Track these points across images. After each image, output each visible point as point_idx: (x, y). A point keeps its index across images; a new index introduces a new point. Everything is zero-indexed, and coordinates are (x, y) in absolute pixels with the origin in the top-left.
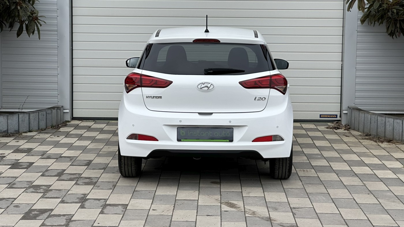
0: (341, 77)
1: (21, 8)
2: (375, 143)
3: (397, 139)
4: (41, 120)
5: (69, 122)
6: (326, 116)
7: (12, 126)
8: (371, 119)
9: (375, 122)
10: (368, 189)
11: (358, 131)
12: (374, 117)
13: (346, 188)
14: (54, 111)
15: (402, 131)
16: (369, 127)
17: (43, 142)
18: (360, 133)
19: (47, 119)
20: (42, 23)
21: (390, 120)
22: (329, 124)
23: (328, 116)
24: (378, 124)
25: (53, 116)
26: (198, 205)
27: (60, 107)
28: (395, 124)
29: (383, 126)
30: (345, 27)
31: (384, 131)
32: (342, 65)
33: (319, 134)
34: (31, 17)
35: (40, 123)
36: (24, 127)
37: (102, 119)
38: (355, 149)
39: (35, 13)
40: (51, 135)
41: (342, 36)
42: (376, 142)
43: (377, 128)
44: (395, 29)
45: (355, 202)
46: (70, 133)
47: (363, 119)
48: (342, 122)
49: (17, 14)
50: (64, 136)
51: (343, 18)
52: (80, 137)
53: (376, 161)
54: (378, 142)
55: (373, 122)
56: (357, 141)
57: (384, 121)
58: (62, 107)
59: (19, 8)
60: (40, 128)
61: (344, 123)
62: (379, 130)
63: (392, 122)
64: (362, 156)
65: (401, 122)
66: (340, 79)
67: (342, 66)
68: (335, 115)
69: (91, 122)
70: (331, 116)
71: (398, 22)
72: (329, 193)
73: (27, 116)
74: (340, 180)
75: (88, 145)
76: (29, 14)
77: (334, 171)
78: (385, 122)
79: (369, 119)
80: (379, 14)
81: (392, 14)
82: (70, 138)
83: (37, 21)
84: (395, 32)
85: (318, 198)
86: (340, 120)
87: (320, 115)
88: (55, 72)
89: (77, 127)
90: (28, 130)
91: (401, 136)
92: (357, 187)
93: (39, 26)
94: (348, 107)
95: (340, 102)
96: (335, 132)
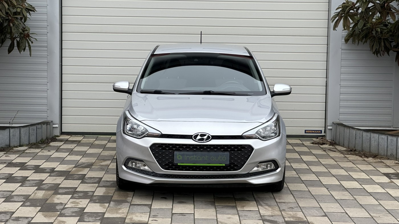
0: (325, 93)
1: (13, 25)
2: (361, 159)
3: (382, 155)
4: (31, 135)
5: (58, 136)
6: (311, 132)
7: (3, 141)
8: (356, 135)
9: (360, 138)
10: (359, 203)
11: (343, 146)
12: (360, 133)
13: (337, 202)
14: (44, 126)
15: (387, 147)
16: (354, 143)
17: (34, 157)
18: (345, 149)
19: (37, 134)
20: (32, 40)
21: (376, 136)
22: (314, 139)
23: (313, 131)
24: (363, 140)
25: (43, 132)
26: (194, 219)
27: (50, 121)
28: (380, 140)
29: (368, 142)
30: (329, 45)
31: (369, 147)
32: (326, 81)
33: (305, 149)
34: (22, 34)
35: (30, 138)
36: (15, 142)
37: (91, 134)
38: (342, 164)
39: (27, 30)
40: (42, 150)
41: (326, 54)
42: (361, 157)
43: (362, 144)
44: (379, 48)
45: (348, 216)
46: (61, 147)
47: (348, 134)
48: (326, 138)
49: (9, 31)
50: (55, 151)
51: (328, 36)
52: (71, 152)
53: (364, 176)
54: (363, 157)
55: (358, 137)
56: (343, 156)
57: (369, 136)
58: (52, 122)
59: (11, 25)
60: (31, 143)
61: (328, 138)
62: (364, 145)
63: (377, 138)
64: (350, 171)
65: (386, 138)
66: (325, 95)
67: (326, 83)
68: (320, 131)
69: (79, 136)
70: (316, 131)
71: (382, 41)
72: (321, 208)
73: (17, 130)
74: (331, 194)
75: (79, 160)
76: (21, 31)
77: (324, 186)
78: (370, 138)
79: (355, 135)
80: (363, 33)
81: (376, 34)
82: (61, 153)
83: (28, 38)
84: (379, 50)
85: (311, 212)
86: (324, 136)
87: (305, 131)
88: (45, 88)
89: (67, 141)
90: (19, 145)
91: (386, 152)
92: (348, 201)
93: (30, 42)
94: (333, 123)
95: (324, 118)
96: (321, 147)
